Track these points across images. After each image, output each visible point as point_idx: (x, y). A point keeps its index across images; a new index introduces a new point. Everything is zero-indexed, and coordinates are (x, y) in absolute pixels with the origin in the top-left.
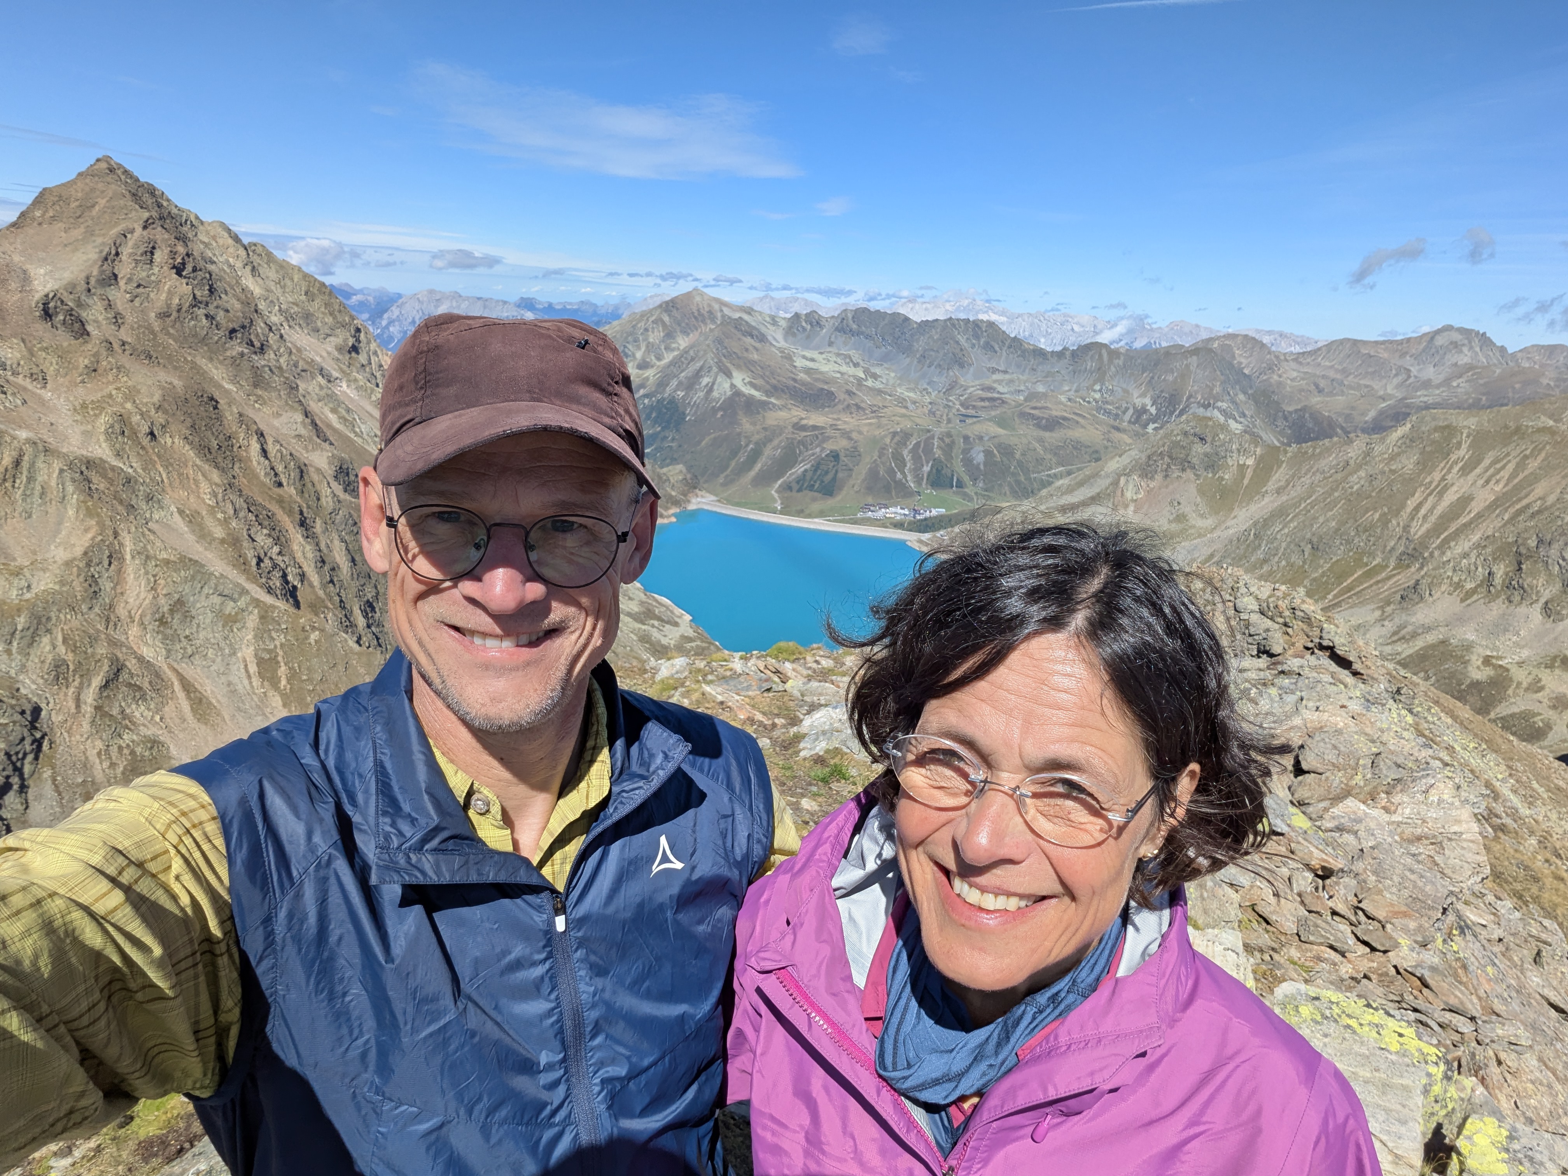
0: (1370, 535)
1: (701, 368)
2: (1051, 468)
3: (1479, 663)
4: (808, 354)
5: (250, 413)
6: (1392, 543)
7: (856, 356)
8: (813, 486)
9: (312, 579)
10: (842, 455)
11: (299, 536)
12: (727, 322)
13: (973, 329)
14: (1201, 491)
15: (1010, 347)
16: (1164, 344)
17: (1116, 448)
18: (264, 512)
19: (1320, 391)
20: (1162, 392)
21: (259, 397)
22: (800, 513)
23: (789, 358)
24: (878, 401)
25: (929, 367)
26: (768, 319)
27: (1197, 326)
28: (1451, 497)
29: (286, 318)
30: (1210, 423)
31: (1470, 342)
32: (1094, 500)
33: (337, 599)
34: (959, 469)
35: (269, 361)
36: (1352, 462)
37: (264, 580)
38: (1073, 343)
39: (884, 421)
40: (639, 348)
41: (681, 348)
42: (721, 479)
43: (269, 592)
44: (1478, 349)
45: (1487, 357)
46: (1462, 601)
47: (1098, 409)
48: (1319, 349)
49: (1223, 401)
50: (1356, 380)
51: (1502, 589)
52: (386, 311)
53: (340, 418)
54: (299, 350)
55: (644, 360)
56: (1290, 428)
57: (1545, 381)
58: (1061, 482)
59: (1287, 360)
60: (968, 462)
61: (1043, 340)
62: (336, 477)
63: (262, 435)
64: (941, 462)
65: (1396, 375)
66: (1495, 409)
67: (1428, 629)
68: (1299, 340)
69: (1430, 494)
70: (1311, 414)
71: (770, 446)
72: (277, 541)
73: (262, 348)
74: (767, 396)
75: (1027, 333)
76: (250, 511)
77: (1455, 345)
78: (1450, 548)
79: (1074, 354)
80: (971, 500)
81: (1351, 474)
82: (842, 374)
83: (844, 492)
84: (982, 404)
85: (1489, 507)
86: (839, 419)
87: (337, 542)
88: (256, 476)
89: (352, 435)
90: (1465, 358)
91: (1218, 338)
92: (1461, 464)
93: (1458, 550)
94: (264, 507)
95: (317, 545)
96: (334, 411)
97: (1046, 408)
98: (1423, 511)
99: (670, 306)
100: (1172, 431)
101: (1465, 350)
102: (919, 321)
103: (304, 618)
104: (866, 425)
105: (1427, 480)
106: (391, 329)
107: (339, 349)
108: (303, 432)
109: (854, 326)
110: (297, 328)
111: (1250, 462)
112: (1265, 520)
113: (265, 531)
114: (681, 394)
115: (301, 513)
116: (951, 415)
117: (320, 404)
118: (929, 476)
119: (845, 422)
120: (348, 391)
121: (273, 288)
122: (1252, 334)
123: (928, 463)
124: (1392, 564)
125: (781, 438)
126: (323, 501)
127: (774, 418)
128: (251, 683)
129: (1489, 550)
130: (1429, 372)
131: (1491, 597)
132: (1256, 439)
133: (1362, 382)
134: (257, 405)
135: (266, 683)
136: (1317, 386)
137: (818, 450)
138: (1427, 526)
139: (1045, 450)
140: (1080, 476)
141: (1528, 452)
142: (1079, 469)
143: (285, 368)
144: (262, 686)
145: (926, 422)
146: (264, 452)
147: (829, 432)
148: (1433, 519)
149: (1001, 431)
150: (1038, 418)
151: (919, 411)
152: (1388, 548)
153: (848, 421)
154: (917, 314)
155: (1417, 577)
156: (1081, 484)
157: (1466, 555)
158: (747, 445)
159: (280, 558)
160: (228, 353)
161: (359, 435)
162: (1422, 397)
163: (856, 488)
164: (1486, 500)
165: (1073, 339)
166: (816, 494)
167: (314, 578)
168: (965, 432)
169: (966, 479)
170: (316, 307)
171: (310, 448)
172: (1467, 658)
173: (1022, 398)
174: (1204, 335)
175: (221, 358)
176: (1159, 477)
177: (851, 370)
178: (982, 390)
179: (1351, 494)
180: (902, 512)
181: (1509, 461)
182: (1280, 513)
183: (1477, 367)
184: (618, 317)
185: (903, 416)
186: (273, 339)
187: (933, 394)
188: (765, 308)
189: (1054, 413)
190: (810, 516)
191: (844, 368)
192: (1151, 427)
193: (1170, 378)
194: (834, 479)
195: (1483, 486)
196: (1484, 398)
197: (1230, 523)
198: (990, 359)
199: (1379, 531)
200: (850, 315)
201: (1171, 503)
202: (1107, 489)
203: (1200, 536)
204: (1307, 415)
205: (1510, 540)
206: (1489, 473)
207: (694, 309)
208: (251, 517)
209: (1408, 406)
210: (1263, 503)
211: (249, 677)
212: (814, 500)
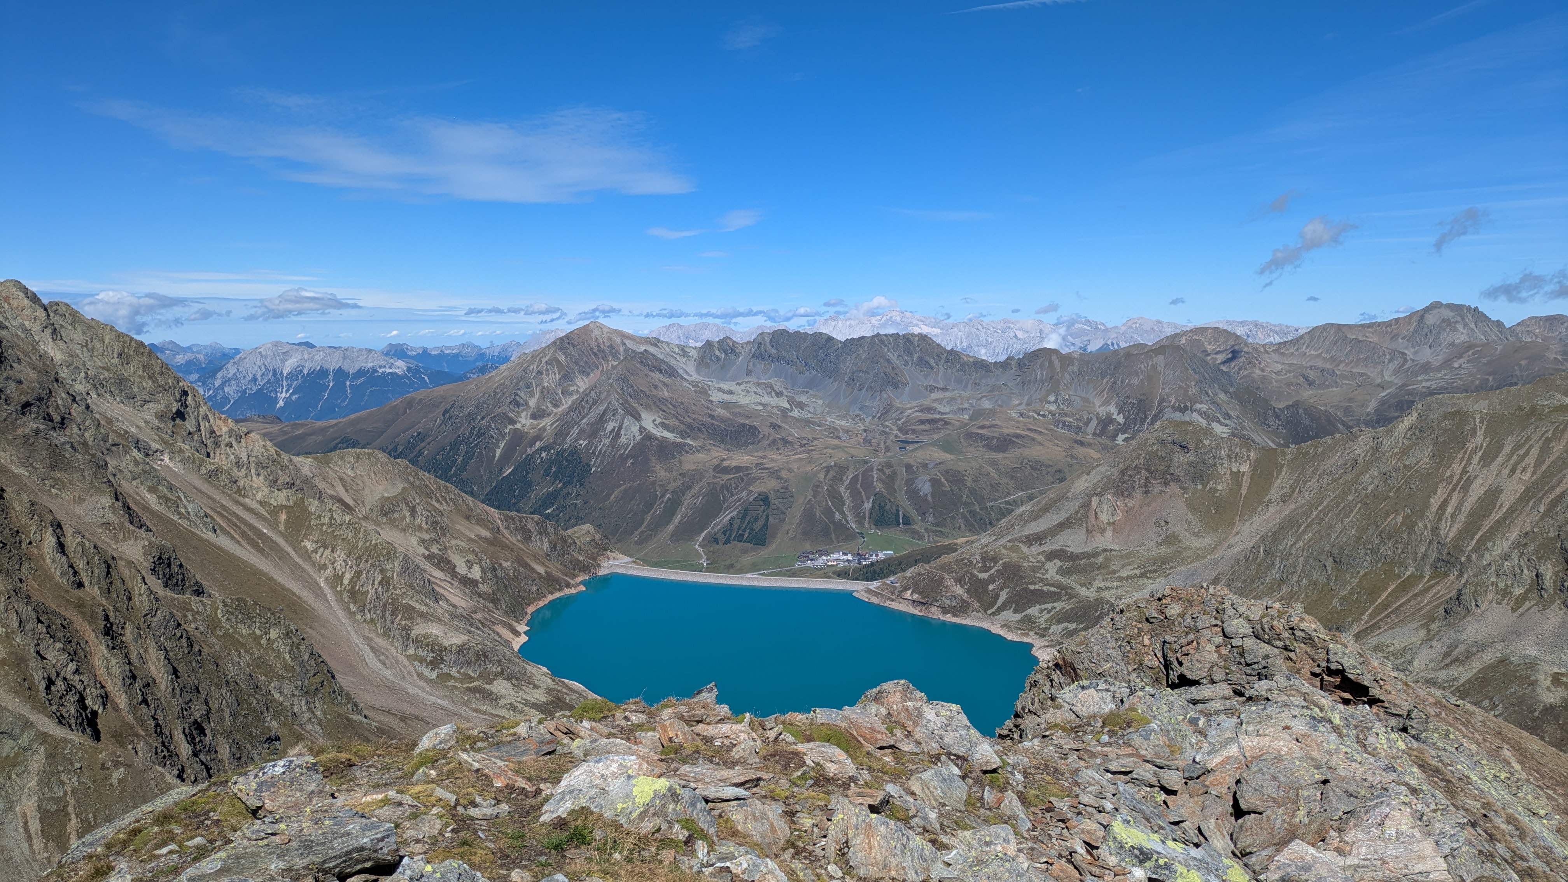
0: (1397, 542)
1: (605, 412)
2: (1009, 494)
3: (1548, 683)
4: (725, 386)
5: (45, 500)
6: (1423, 549)
7: (778, 386)
8: (743, 535)
9: (118, 701)
10: (772, 497)
11: (103, 648)
12: (631, 355)
13: (904, 345)
14: (1191, 506)
15: (947, 361)
16: (1123, 345)
17: (1081, 465)
18: (59, 621)
19: (1311, 383)
20: (1128, 397)
21: (57, 480)
22: (729, 569)
23: (704, 392)
24: (806, 433)
25: (860, 390)
26: (676, 350)
27: (1159, 322)
28: (1476, 491)
29: (94, 385)
30: (1190, 428)
31: (1463, 319)
32: (1063, 526)
33: (152, 723)
34: (904, 503)
35: (71, 437)
36: (1360, 460)
37: (54, 708)
38: (1018, 349)
39: (815, 455)
40: (533, 395)
41: (581, 390)
42: (636, 537)
43: (60, 722)
44: (1473, 326)
45: (1485, 333)
46: (1514, 610)
47: (1056, 423)
48: (1301, 337)
49: (1201, 403)
50: (1348, 369)
51: (1555, 593)
52: (220, 369)
53: (159, 497)
54: (110, 421)
55: (538, 408)
56: (1284, 427)
57: (1552, 356)
58: (1022, 509)
59: (1267, 352)
60: (913, 494)
61: (983, 351)
62: (153, 570)
63: (59, 526)
64: (883, 496)
65: (1391, 360)
66: (1505, 389)
67: (1482, 647)
68: (1277, 329)
69: (1453, 490)
70: (1305, 410)
71: (689, 494)
72: (73, 656)
73: (62, 422)
74: (682, 437)
75: (964, 344)
76: (39, 621)
77: (1447, 322)
78: (1487, 549)
79: (1020, 363)
80: (921, 538)
81: (1361, 473)
82: (764, 405)
83: (777, 540)
84: (923, 427)
85: (1520, 499)
86: (765, 457)
87: (153, 651)
88: (50, 578)
89: (176, 518)
90: (1461, 337)
91: (1185, 333)
92: (1480, 454)
93: (1498, 552)
94: (58, 615)
95: (126, 656)
96: (152, 490)
97: (994, 426)
98: (1450, 510)
99: (565, 343)
100: (1146, 440)
101: (1460, 327)
102: (843, 340)
103: (106, 751)
104: (795, 460)
105: (1447, 474)
106: (226, 389)
107: (161, 417)
108: (112, 518)
109: (773, 351)
110: (107, 395)
111: (1245, 468)
112: (1274, 534)
113: (58, 645)
114: (583, 443)
115: (107, 618)
116: (889, 442)
117: (134, 483)
118: (871, 513)
119: (772, 460)
120: (171, 465)
121: (79, 352)
122: (1221, 326)
123: (868, 498)
124: (1428, 574)
125: (701, 484)
126: (136, 600)
127: (691, 462)
128: (31, 846)
129: (1531, 548)
130: (1426, 355)
131: (1545, 603)
132: (1247, 442)
133: (1354, 370)
134: (53, 491)
135: (51, 844)
136: (1306, 378)
137: (744, 494)
138: (1457, 526)
139: (1000, 473)
140: (1044, 500)
141: (1550, 434)
142: (1041, 493)
143: (90, 443)
144: (46, 849)
145: (861, 453)
146: (61, 547)
147: (755, 472)
148: (1462, 517)
149: (946, 456)
150: (988, 438)
151: (853, 441)
152: (1420, 555)
153: (776, 459)
154: (841, 332)
155: (1458, 586)
156: (1045, 510)
157: (1506, 557)
158: (663, 495)
159: (77, 677)
160: (20, 432)
161: (186, 516)
162: (1423, 382)
163: (791, 534)
164: (1516, 491)
165: (1017, 347)
166: (746, 544)
167: (121, 700)
168: (906, 461)
169: (913, 514)
170: (132, 370)
171: (121, 537)
172: (1534, 678)
173: (966, 417)
174: (1169, 332)
175: (10, 437)
176: (1138, 494)
177: (773, 401)
178: (921, 411)
179: (1367, 497)
180: (846, 558)
181: (1532, 446)
182: (1290, 524)
183: (1474, 346)
184: (507, 360)
185: (836, 447)
186: (76, 411)
187: (868, 420)
188: (673, 338)
189: (1006, 431)
190: (741, 571)
191: (766, 399)
192: (1120, 438)
193: (1135, 381)
194: (765, 525)
195: (1510, 476)
196: (1491, 378)
197: (1232, 540)
198: (926, 377)
199: (1405, 535)
200: (767, 340)
201: (1157, 523)
202: (1078, 512)
203: (1198, 558)
204: (1301, 411)
205: (1552, 535)
206: (1512, 461)
207: (593, 344)
208: (41, 628)
209: (1410, 393)
210: (1268, 514)
211: (29, 838)
212: (745, 552)
